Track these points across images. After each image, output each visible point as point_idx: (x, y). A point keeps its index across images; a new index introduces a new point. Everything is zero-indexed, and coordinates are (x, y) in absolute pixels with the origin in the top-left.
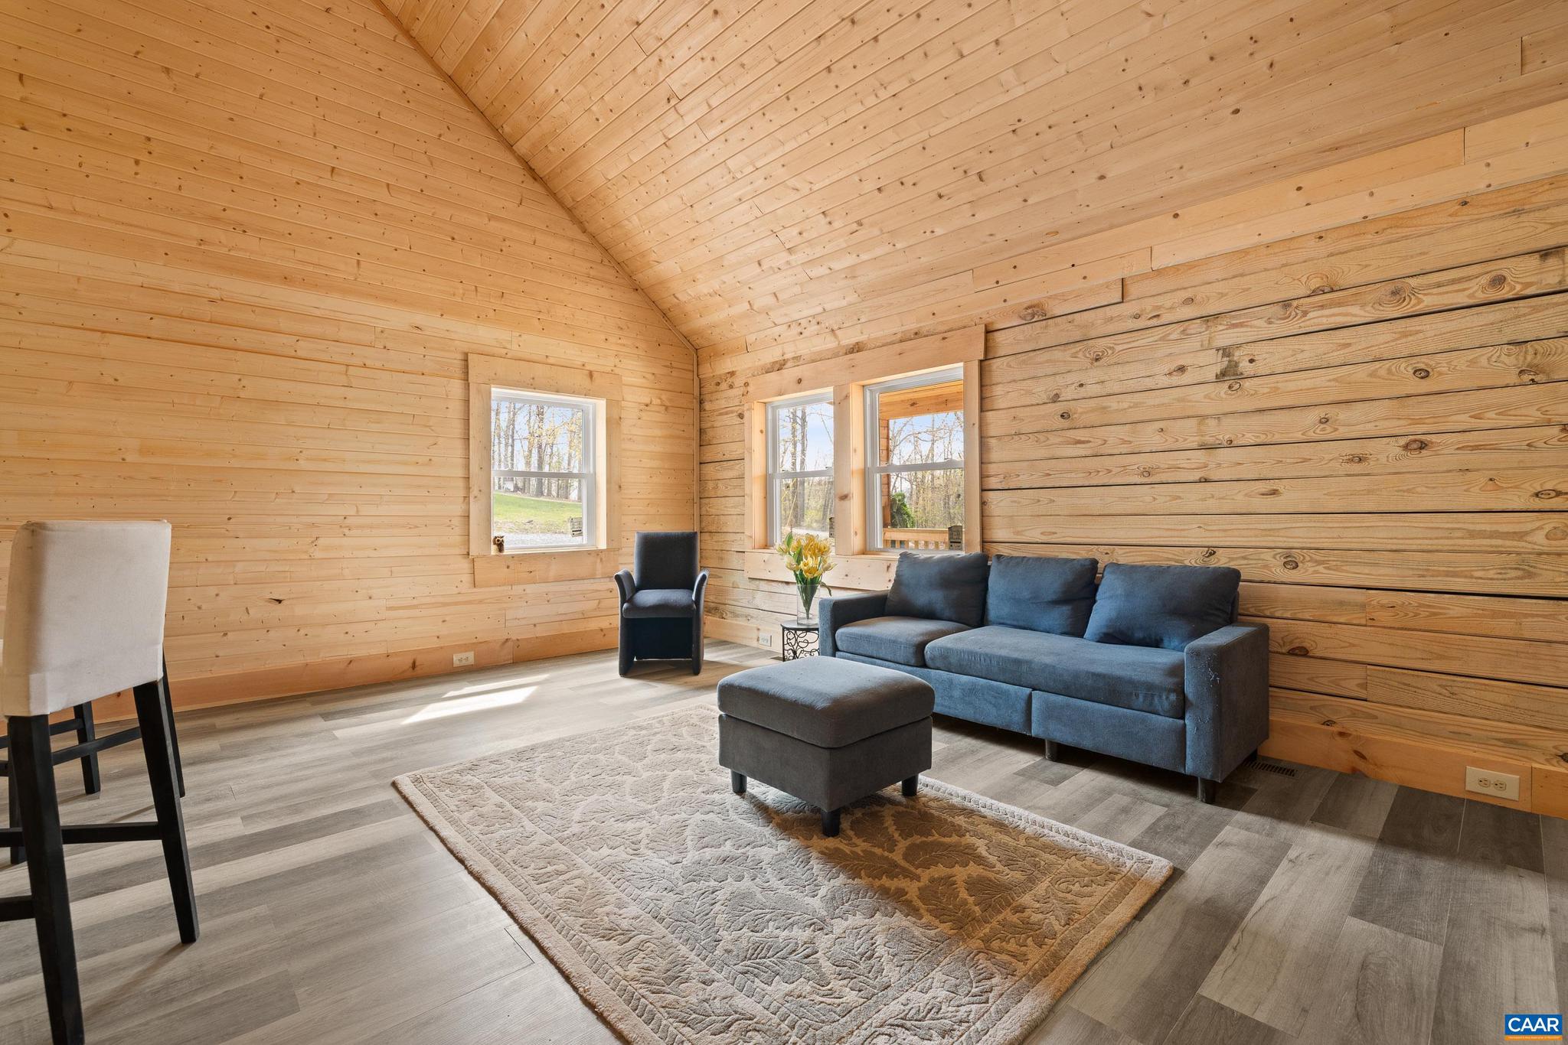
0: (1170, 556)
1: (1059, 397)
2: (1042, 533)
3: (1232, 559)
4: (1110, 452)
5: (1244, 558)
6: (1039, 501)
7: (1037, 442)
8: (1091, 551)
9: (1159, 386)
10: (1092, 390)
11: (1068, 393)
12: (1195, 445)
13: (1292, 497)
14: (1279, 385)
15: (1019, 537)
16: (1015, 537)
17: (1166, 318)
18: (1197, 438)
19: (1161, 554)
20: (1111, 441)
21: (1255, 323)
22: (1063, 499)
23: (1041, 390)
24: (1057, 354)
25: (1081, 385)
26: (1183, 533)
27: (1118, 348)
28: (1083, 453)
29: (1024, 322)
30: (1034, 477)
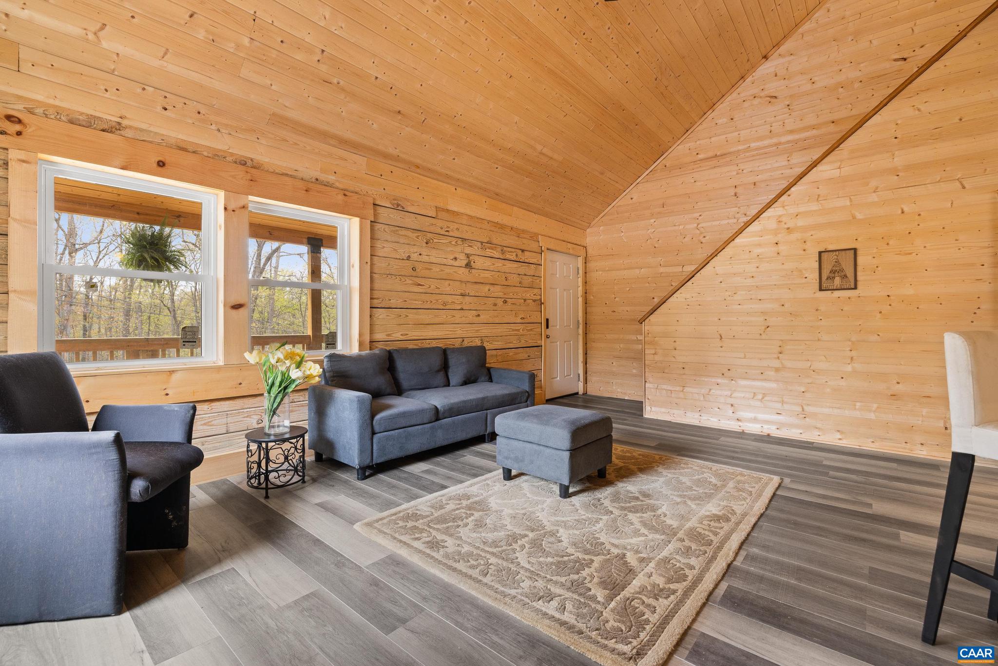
0: (451, 343)
1: (410, 258)
2: (401, 335)
3: (469, 343)
4: (431, 292)
5: (472, 342)
6: (400, 316)
7: (400, 280)
8: (423, 343)
9: (449, 264)
10: (425, 258)
11: (414, 257)
12: (459, 293)
13: (484, 317)
14: (481, 274)
15: (389, 337)
16: (388, 337)
17: (451, 234)
18: (460, 291)
19: (448, 342)
20: (432, 287)
21: (475, 247)
22: (412, 316)
23: (403, 252)
24: (409, 233)
25: (420, 254)
26: (455, 333)
27: (435, 241)
28: (421, 291)
29: (393, 207)
30: (398, 301)
